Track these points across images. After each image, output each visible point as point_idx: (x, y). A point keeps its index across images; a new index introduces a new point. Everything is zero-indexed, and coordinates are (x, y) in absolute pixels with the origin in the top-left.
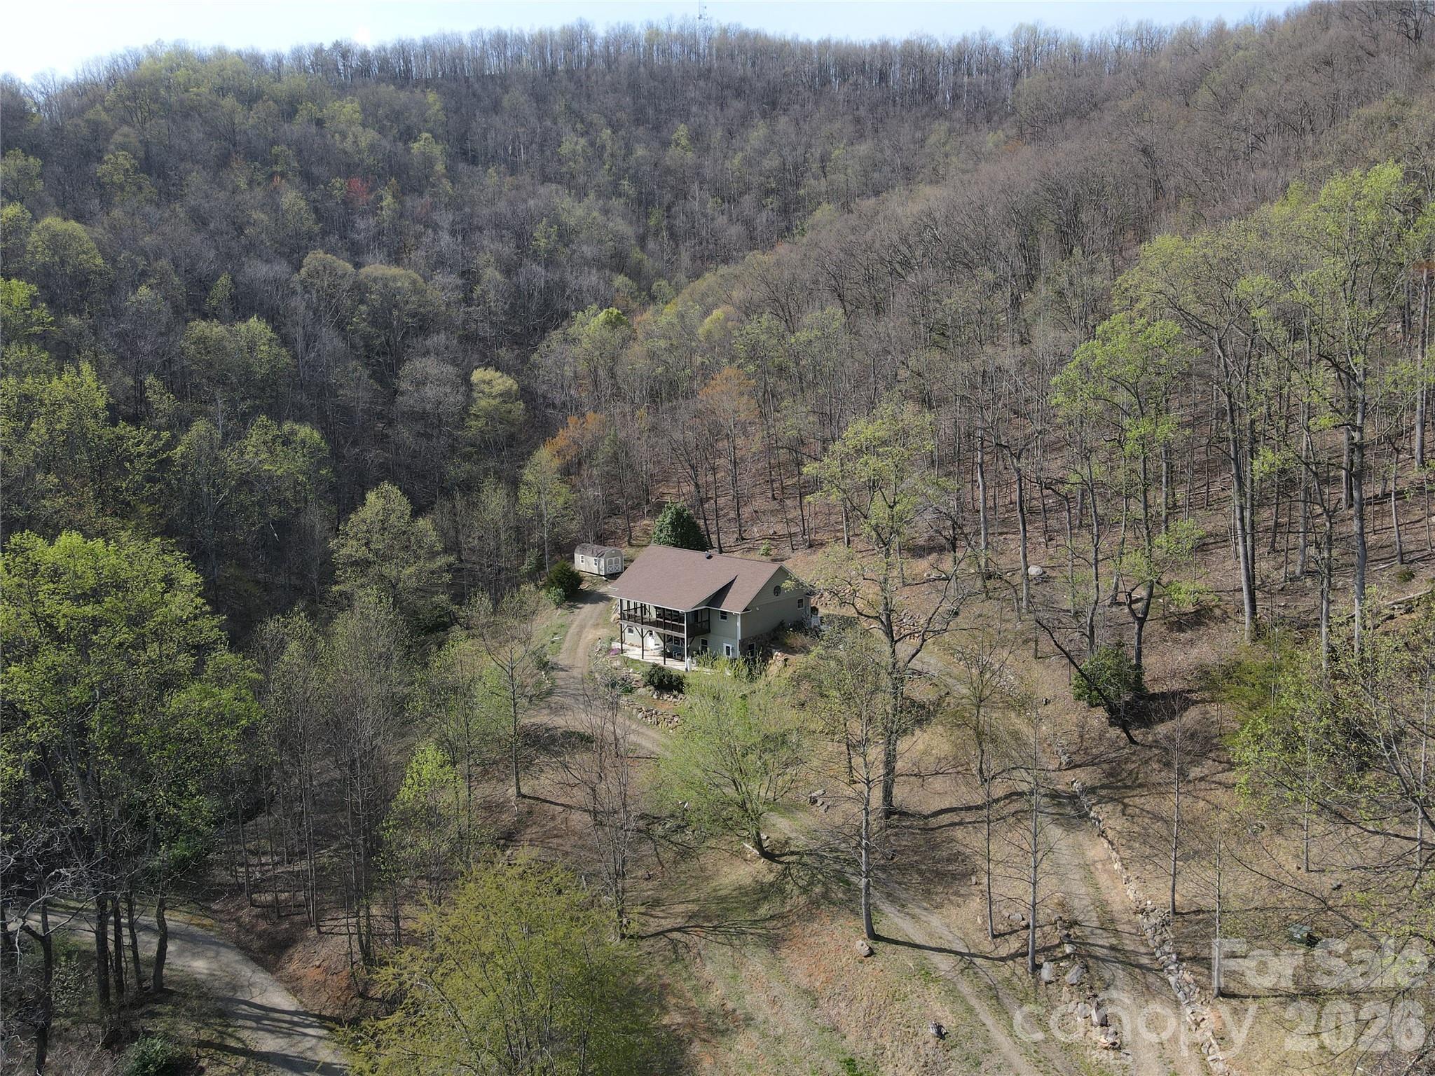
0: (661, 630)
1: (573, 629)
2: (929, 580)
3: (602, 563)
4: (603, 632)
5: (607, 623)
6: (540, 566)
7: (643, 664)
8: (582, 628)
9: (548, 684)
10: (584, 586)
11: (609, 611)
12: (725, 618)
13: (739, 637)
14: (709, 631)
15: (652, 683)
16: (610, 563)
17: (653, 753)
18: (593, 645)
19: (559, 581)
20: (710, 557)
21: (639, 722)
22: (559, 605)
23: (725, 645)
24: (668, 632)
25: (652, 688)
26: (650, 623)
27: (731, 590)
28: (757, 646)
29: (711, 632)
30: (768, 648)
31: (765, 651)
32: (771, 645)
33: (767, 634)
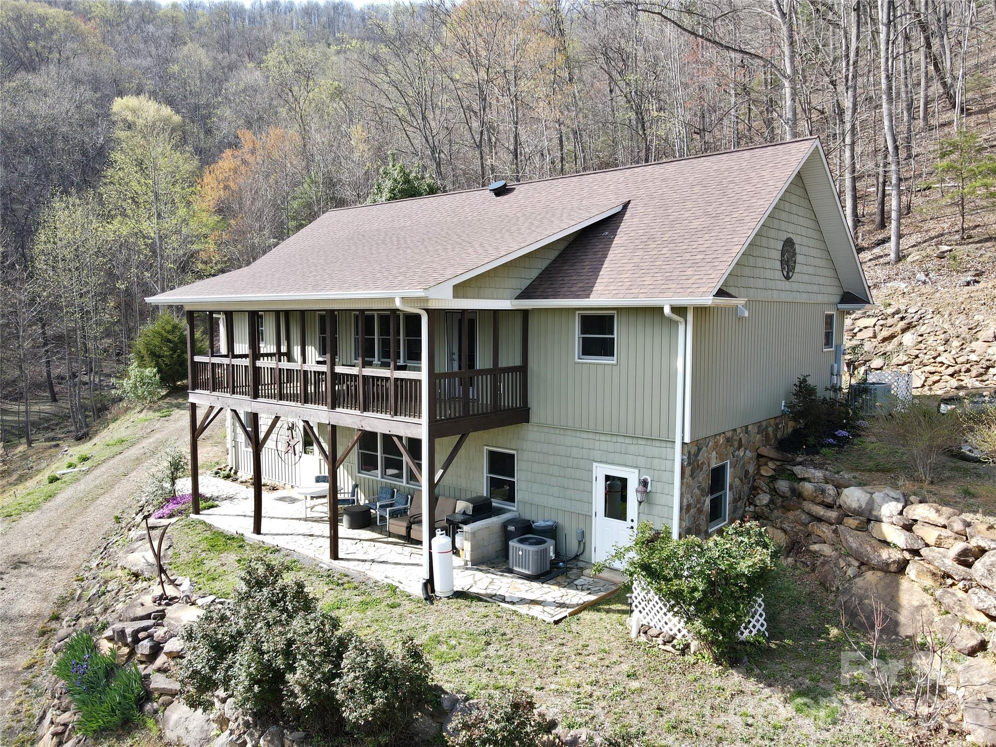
0: (320, 413)
12: (605, 348)
13: (683, 431)
14: (519, 414)
24: (348, 416)
27: (617, 240)
28: (734, 477)
29: (533, 417)
30: (783, 485)
31: (764, 499)
32: (798, 470)
33: (761, 428)
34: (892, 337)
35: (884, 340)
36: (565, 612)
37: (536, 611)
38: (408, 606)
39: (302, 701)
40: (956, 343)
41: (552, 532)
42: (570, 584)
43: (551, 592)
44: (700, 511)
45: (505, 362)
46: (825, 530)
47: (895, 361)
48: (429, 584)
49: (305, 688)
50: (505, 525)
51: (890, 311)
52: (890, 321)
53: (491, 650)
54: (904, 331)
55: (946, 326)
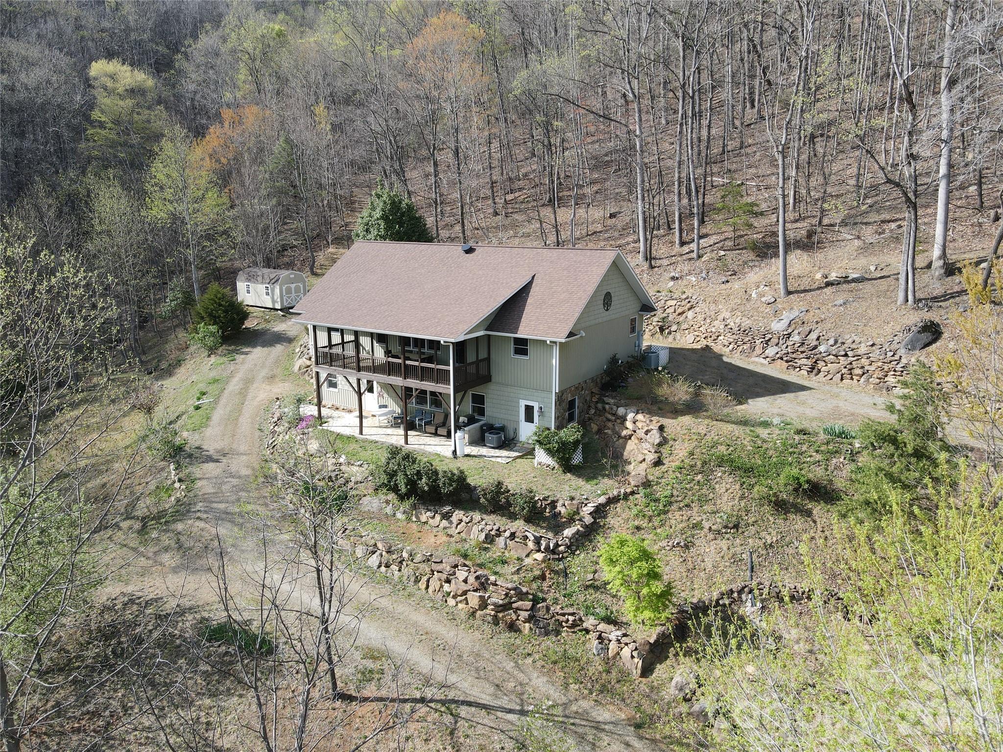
0: (398, 381)
1: (234, 386)
2: (828, 284)
3: (277, 291)
4: (283, 388)
5: (288, 375)
6: (188, 301)
7: (366, 444)
8: (248, 382)
9: (180, 491)
10: (249, 324)
11: (291, 356)
12: (524, 352)
13: (556, 388)
14: (487, 379)
15: (395, 489)
16: (289, 291)
17: (427, 682)
18: (267, 410)
19: (210, 315)
20: (470, 251)
21: (371, 575)
22: (212, 351)
23: (523, 403)
24: (413, 383)
25: (392, 496)
26: (375, 369)
27: (529, 301)
28: (579, 403)
29: (493, 379)
30: (600, 406)
31: (593, 411)
32: (605, 399)
33: (593, 380)
34: (683, 312)
35: (679, 314)
36: (510, 460)
37: (499, 460)
38: (448, 461)
39: (426, 488)
40: (708, 321)
41: (502, 429)
42: (511, 450)
43: (504, 453)
44: (563, 418)
45: (481, 357)
46: (610, 424)
47: (683, 327)
48: (455, 452)
49: (427, 484)
50: (482, 427)
51: (684, 296)
52: (683, 303)
53: (485, 473)
54: (689, 309)
55: (706, 310)
